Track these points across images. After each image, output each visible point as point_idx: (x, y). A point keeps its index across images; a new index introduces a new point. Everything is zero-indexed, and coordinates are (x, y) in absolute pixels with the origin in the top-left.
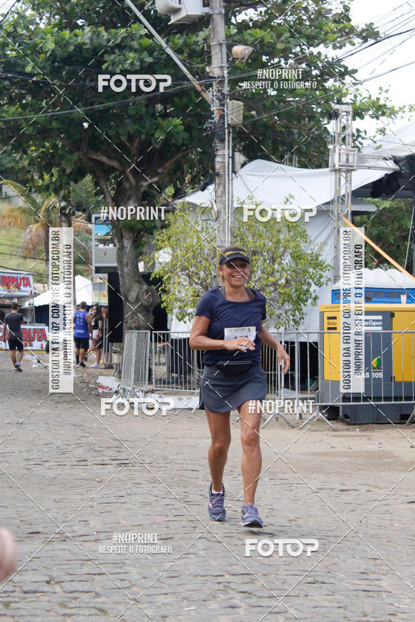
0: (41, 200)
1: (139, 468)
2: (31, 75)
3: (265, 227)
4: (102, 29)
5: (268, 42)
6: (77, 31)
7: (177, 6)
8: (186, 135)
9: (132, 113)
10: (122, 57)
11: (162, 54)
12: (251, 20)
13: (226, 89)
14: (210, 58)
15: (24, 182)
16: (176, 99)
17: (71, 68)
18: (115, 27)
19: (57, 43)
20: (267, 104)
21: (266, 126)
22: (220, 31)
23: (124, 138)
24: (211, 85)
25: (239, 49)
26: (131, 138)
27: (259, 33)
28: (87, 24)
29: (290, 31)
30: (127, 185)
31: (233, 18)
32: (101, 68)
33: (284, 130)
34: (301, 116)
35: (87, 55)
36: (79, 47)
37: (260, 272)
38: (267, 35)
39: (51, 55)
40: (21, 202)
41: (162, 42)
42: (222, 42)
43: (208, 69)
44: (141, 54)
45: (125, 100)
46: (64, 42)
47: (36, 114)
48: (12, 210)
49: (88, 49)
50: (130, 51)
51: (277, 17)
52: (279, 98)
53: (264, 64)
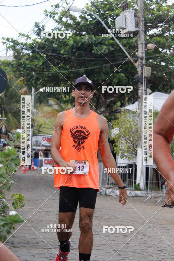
0: (65, 106)
1: (104, 220)
2: (63, 54)
4: (93, 36)
5: (163, 43)
6: (82, 37)
7: (125, 27)
8: (126, 81)
9: (104, 71)
10: (101, 48)
11: (117, 47)
12: (155, 33)
13: (144, 62)
14: (138, 49)
15: (58, 99)
16: (123, 66)
17: (79, 52)
18: (99, 36)
19: (74, 42)
20: (161, 69)
21: (160, 78)
22: (142, 38)
23: (100, 82)
24: (138, 60)
25: (151, 46)
27: (158, 39)
28: (87, 34)
29: (171, 38)
30: (101, 101)
31: (148, 32)
32: (92, 52)
33: (168, 80)
35: (86, 47)
36: (83, 44)
38: (162, 40)
39: (71, 46)
40: (56, 107)
41: (118, 42)
42: (143, 42)
43: (136, 53)
44: (109, 47)
45: (101, 66)
46: (77, 41)
47: (64, 71)
48: (53, 110)
49: (86, 44)
50: (104, 45)
51: (166, 33)
52: (166, 66)
53: (160, 52)
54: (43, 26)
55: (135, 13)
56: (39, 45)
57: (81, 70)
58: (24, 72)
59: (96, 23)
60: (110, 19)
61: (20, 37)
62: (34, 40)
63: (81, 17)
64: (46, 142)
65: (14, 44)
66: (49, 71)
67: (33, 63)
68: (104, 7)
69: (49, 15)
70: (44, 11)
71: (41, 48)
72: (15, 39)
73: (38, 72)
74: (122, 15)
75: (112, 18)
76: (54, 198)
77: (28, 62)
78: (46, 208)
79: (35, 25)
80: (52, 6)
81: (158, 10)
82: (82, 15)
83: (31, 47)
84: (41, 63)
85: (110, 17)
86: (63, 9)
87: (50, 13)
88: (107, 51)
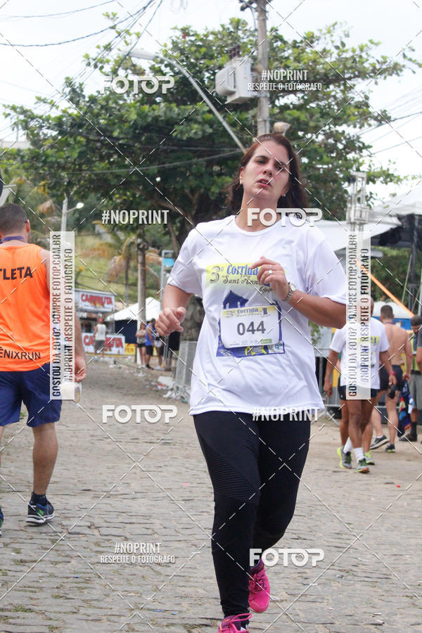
0: (124, 237)
2: (118, 139)
4: (174, 105)
5: (304, 121)
6: (154, 106)
7: (232, 89)
9: (194, 171)
10: (188, 127)
11: (220, 127)
12: (292, 103)
14: (256, 131)
16: (229, 162)
17: (149, 134)
18: (185, 104)
19: (138, 115)
22: (265, 110)
23: (187, 191)
25: (280, 125)
26: (193, 191)
27: (296, 113)
28: (163, 101)
29: (321, 113)
31: (277, 101)
32: (172, 136)
34: (326, 180)
35: (161, 125)
36: (156, 119)
38: (303, 116)
39: (133, 124)
40: (108, 238)
41: (220, 117)
42: (266, 119)
44: (203, 126)
45: (189, 161)
46: (144, 115)
47: (120, 169)
48: (101, 245)
49: (162, 121)
50: (195, 123)
51: (312, 102)
52: (310, 165)
53: (300, 138)
54: (81, 85)
55: (253, 64)
56: (73, 119)
57: (151, 167)
58: (44, 170)
59: (180, 80)
60: (207, 75)
61: (38, 104)
62: (64, 111)
63: (152, 68)
64: (87, 303)
65: (25, 117)
66: (92, 170)
67: (62, 153)
68: (196, 51)
69: (93, 63)
70: (84, 57)
71: (76, 127)
72: (28, 108)
73: (71, 171)
74: (228, 67)
75: (211, 72)
76: (93, 406)
77: (50, 152)
78: (75, 425)
79: (66, 82)
80: (98, 47)
81: (297, 60)
82: (154, 65)
83: (59, 124)
84: (75, 155)
85: (207, 71)
86: (120, 52)
87: (94, 60)
88: (200, 133)
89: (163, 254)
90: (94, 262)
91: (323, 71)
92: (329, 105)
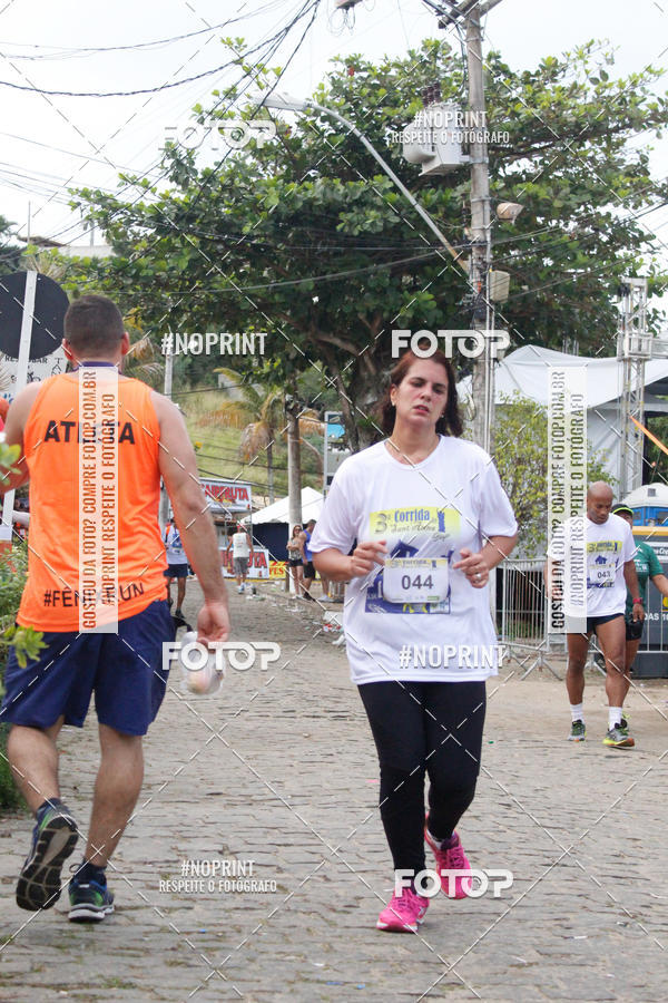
0: (263, 393)
1: (359, 723)
2: (250, 237)
3: (534, 429)
4: (337, 181)
5: (544, 199)
6: (307, 184)
7: (430, 153)
8: (439, 314)
9: (372, 285)
10: (361, 215)
11: (411, 213)
12: (524, 172)
13: (489, 257)
14: (470, 217)
15: (239, 369)
16: (428, 269)
17: (300, 229)
18: (356, 179)
19: (281, 198)
20: (542, 276)
21: (540, 303)
22: (483, 182)
23: (362, 316)
24: (471, 252)
25: (504, 207)
26: (371, 316)
27: (531, 188)
28: (320, 174)
29: (571, 185)
30: (365, 374)
31: (501, 169)
32: (335, 230)
33: (562, 309)
34: (583, 292)
35: (317, 213)
36: (309, 203)
37: (526, 484)
38: (543, 192)
39: (274, 213)
40: (239, 395)
41: (411, 198)
42: (484, 198)
43: (466, 232)
44: (385, 213)
45: (364, 269)
46: (291, 198)
47: (254, 285)
48: (229, 405)
49: (320, 206)
50: (372, 209)
51: (557, 169)
52: (556, 270)
53: (538, 227)
54: (189, 155)
56: (180, 209)
57: (304, 281)
58: (134, 290)
59: (347, 141)
61: (124, 187)
62: (164, 197)
63: (301, 124)
65: (103, 207)
66: (211, 288)
67: (163, 262)
68: (369, 95)
69: (208, 119)
70: (194, 109)
71: (184, 220)
72: (108, 193)
73: (177, 290)
75: (396, 127)
77: (143, 261)
79: (167, 151)
80: (216, 94)
81: (532, 103)
82: (303, 120)
83: (157, 218)
84: (184, 265)
85: (389, 125)
86: (250, 101)
87: (210, 113)
88: (380, 224)
89: (326, 420)
90: (218, 432)
91: (574, 119)
92: (585, 173)
